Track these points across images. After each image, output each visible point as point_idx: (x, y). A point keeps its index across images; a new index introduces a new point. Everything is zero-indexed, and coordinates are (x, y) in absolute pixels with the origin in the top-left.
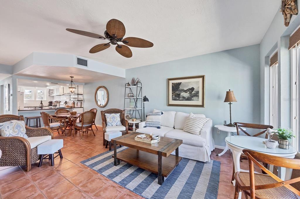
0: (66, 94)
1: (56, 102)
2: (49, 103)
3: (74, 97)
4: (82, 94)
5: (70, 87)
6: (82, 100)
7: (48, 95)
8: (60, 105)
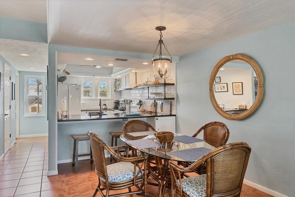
0: (140, 85)
1: (124, 101)
2: (115, 103)
3: (154, 91)
4: (173, 84)
5: (158, 57)
6: (174, 99)
7: (114, 89)
8: (130, 107)
